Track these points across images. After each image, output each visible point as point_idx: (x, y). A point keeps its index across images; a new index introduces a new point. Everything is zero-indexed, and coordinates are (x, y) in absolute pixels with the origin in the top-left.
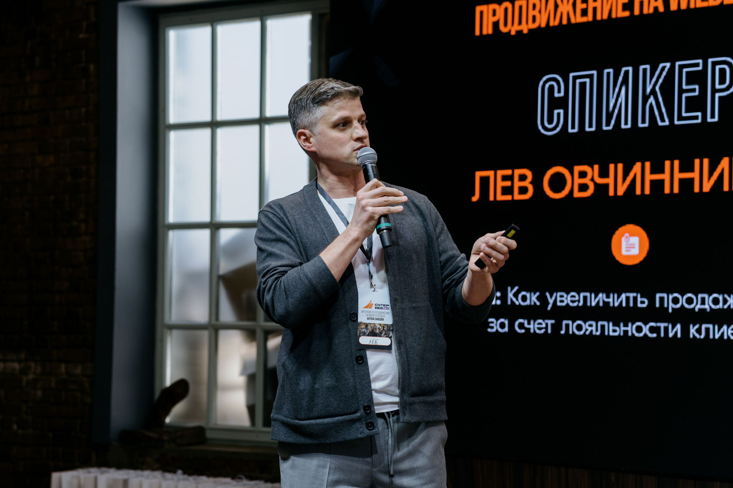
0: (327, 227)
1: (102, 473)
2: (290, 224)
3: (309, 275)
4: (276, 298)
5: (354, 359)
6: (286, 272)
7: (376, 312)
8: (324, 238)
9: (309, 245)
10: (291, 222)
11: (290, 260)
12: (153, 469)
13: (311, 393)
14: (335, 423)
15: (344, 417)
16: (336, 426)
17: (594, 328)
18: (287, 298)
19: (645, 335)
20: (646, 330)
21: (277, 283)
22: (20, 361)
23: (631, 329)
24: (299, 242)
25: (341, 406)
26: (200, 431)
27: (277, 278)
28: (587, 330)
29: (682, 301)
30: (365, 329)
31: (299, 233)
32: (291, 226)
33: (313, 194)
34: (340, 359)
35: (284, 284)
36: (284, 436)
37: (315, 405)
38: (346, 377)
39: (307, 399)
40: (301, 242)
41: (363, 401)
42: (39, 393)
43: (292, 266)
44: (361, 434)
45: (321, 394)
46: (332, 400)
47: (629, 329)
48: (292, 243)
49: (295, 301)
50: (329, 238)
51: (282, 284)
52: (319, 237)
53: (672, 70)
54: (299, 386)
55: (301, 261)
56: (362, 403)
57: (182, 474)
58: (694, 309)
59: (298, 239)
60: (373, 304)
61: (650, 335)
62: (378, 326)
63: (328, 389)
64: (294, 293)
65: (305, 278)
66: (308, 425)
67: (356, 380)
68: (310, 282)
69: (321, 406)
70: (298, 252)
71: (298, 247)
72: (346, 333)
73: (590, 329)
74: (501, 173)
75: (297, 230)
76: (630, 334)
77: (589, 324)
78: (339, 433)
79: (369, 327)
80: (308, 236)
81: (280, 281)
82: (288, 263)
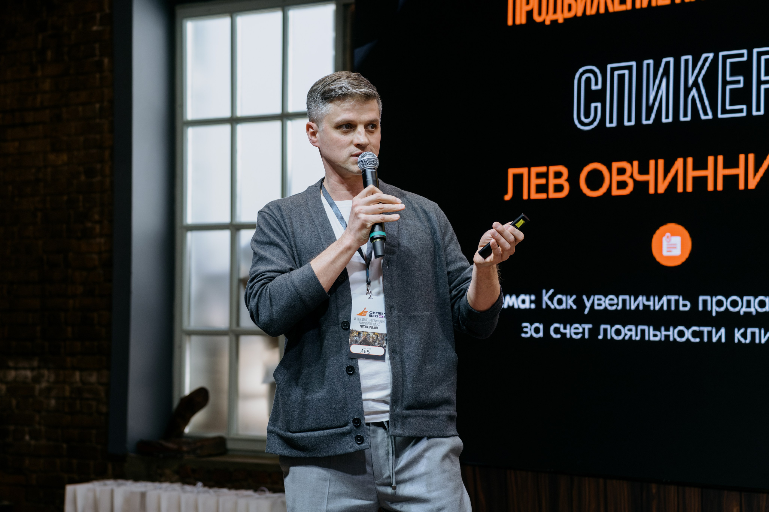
0: (323, 232)
1: (119, 485)
2: (286, 227)
3: (296, 283)
4: (261, 304)
5: (345, 370)
6: (274, 278)
7: (370, 320)
8: (320, 242)
9: (303, 250)
10: (288, 225)
11: (279, 266)
12: (172, 482)
13: (301, 404)
14: (326, 436)
15: (335, 429)
16: (326, 439)
17: (633, 333)
18: (271, 305)
19: (688, 340)
20: (688, 334)
21: (263, 288)
22: (32, 369)
23: (673, 333)
24: (293, 246)
25: (331, 418)
26: (221, 441)
27: (263, 284)
28: (626, 335)
29: (727, 304)
30: (357, 338)
31: (294, 237)
32: (287, 229)
33: (316, 195)
34: (330, 370)
35: (270, 290)
36: (280, 448)
37: (306, 417)
38: (336, 388)
39: (298, 410)
40: (296, 246)
41: (353, 413)
42: (53, 402)
43: (282, 272)
44: (351, 448)
45: (311, 405)
46: (323, 412)
47: (670, 333)
48: (285, 248)
49: (280, 309)
50: (324, 243)
51: (268, 290)
52: (314, 241)
53: (715, 60)
54: (291, 397)
55: (291, 267)
56: (352, 415)
57: (202, 486)
58: (739, 312)
59: (293, 243)
60: (367, 312)
61: (693, 340)
62: (371, 335)
63: (318, 400)
64: (279, 301)
65: (291, 286)
66: (299, 438)
67: (346, 392)
68: (296, 290)
69: (312, 418)
70: (290, 257)
71: (291, 251)
72: (338, 342)
73: (629, 333)
74: (535, 170)
75: (293, 233)
76: (671, 339)
77: (628, 329)
78: (330, 446)
79: (362, 335)
80: (303, 240)
81: (266, 287)
82: (276, 269)
